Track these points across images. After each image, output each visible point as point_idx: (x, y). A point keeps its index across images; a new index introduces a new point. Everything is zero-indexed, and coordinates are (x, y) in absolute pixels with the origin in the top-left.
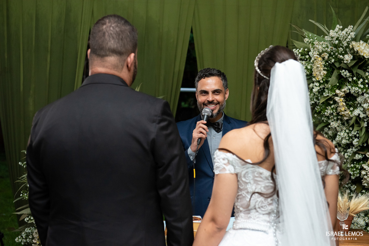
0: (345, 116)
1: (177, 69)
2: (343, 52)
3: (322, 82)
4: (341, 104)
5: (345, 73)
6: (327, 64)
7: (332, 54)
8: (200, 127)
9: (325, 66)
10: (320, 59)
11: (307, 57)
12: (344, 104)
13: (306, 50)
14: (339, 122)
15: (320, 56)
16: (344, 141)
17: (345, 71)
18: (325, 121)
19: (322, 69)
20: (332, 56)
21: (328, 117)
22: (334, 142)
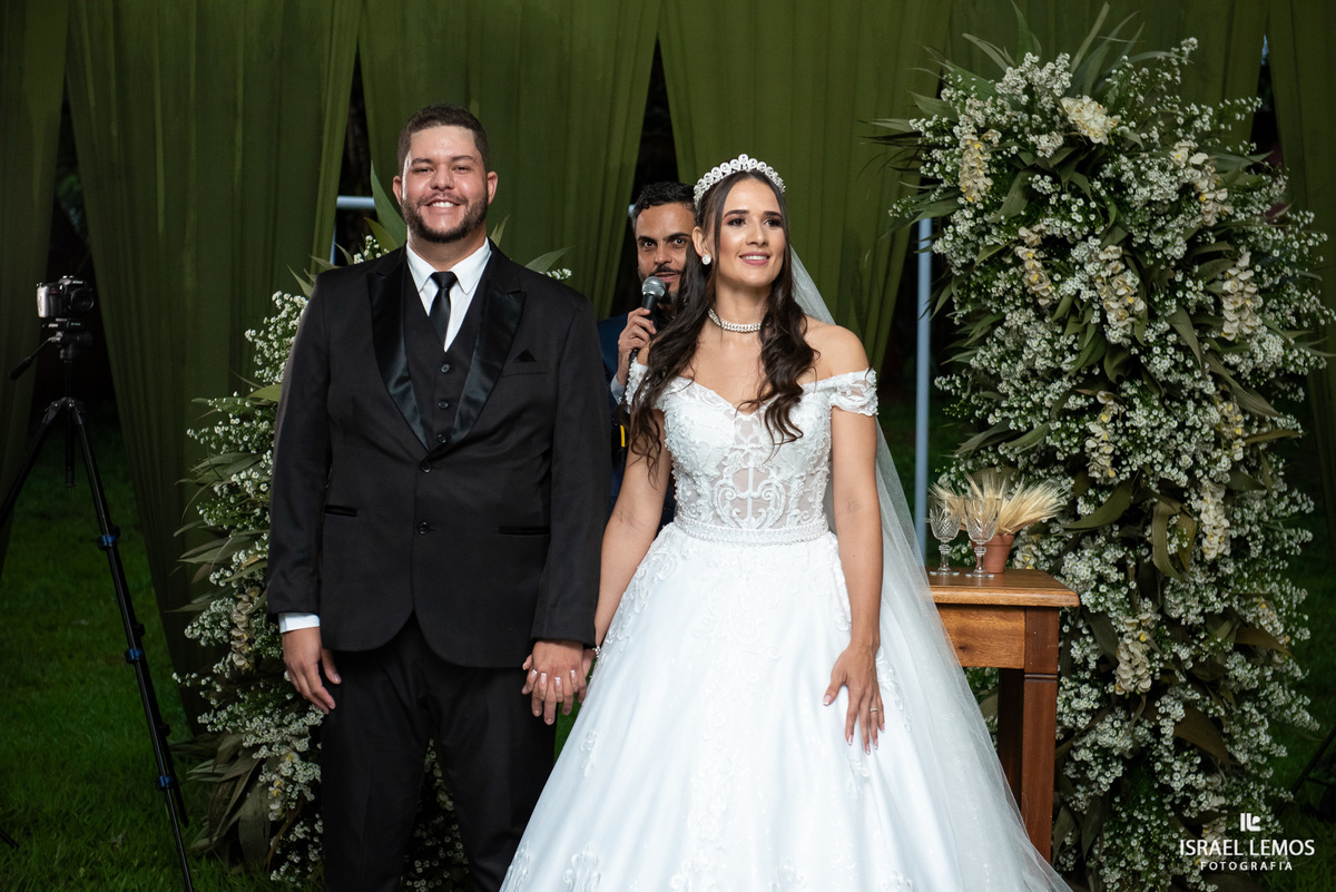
0: (1042, 297)
1: (615, 163)
2: (1044, 126)
3: (982, 207)
4: (1028, 265)
5: (1044, 184)
6: (999, 157)
7: (1015, 129)
8: (635, 323)
9: (989, 163)
10: (979, 146)
11: (948, 139)
12: (1039, 265)
13: (945, 120)
14: (1030, 312)
15: (979, 137)
16: (1040, 363)
17: (1043, 178)
18: (994, 310)
19: (981, 173)
20: (1014, 136)
21: (1000, 299)
22: (1020, 367)
